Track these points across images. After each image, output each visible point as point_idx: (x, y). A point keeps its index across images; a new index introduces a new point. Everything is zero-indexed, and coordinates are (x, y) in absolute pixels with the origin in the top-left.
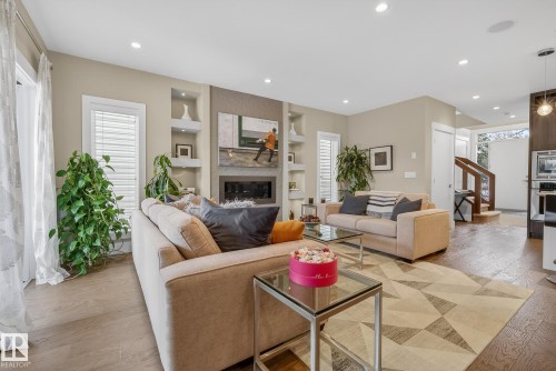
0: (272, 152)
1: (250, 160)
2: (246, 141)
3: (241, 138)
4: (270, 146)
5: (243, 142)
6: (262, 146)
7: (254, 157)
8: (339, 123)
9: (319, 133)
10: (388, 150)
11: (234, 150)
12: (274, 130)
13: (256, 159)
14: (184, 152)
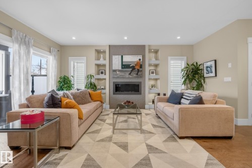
0: (138, 70)
1: (127, 75)
2: (125, 66)
3: (122, 65)
4: (137, 67)
5: (123, 67)
6: (133, 68)
7: (129, 73)
8: (185, 50)
9: (169, 58)
10: (213, 63)
11: (119, 71)
12: (140, 60)
13: (130, 74)
14: (102, 73)
